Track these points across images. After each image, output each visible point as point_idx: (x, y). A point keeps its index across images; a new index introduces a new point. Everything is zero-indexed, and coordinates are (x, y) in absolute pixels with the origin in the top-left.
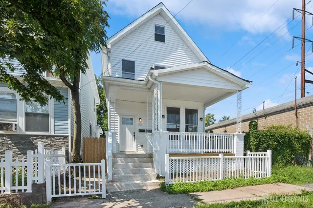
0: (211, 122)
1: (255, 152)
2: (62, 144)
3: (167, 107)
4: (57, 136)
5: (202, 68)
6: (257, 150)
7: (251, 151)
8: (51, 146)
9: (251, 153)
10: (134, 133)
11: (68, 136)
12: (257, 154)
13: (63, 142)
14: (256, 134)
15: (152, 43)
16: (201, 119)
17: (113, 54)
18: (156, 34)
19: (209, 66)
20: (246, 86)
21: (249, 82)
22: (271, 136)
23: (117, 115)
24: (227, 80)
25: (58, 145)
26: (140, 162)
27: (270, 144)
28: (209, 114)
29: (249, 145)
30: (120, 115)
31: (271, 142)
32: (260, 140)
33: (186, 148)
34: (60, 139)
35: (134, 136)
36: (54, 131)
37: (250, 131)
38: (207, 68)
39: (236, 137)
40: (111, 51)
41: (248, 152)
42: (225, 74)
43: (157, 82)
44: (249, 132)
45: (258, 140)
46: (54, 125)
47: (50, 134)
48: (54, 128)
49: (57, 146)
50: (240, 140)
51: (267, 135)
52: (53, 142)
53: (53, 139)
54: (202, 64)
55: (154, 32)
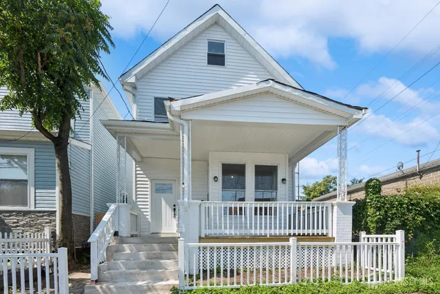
0: (331, 188)
1: (377, 233)
2: (47, 223)
3: (223, 165)
4: (40, 212)
5: (267, 93)
6: (380, 230)
7: (369, 232)
8: (31, 226)
9: (368, 236)
10: (174, 206)
11: (55, 212)
12: (382, 239)
13: (48, 221)
14: (378, 201)
15: (204, 68)
16: (284, 180)
17: (141, 90)
18: (209, 55)
19: (277, 86)
20: (354, 117)
21: (360, 109)
22: (412, 205)
23: (147, 179)
24: (316, 109)
25: (40, 224)
26: (162, 250)
27: (407, 219)
28: (328, 177)
29: (365, 221)
30: (152, 180)
31: (410, 216)
32: (386, 212)
33: (236, 228)
34: (43, 216)
35: (175, 209)
36: (35, 204)
37: (366, 197)
38: (275, 92)
39: (335, 208)
40: (138, 87)
41: (363, 234)
42: (311, 97)
43: (182, 122)
44: (366, 199)
45: (382, 212)
46: (35, 197)
47: (29, 209)
48: (35, 200)
49: (40, 227)
50: (344, 214)
51: (401, 204)
52: (33, 221)
53: (33, 216)
54: (264, 85)
55: (207, 51)
